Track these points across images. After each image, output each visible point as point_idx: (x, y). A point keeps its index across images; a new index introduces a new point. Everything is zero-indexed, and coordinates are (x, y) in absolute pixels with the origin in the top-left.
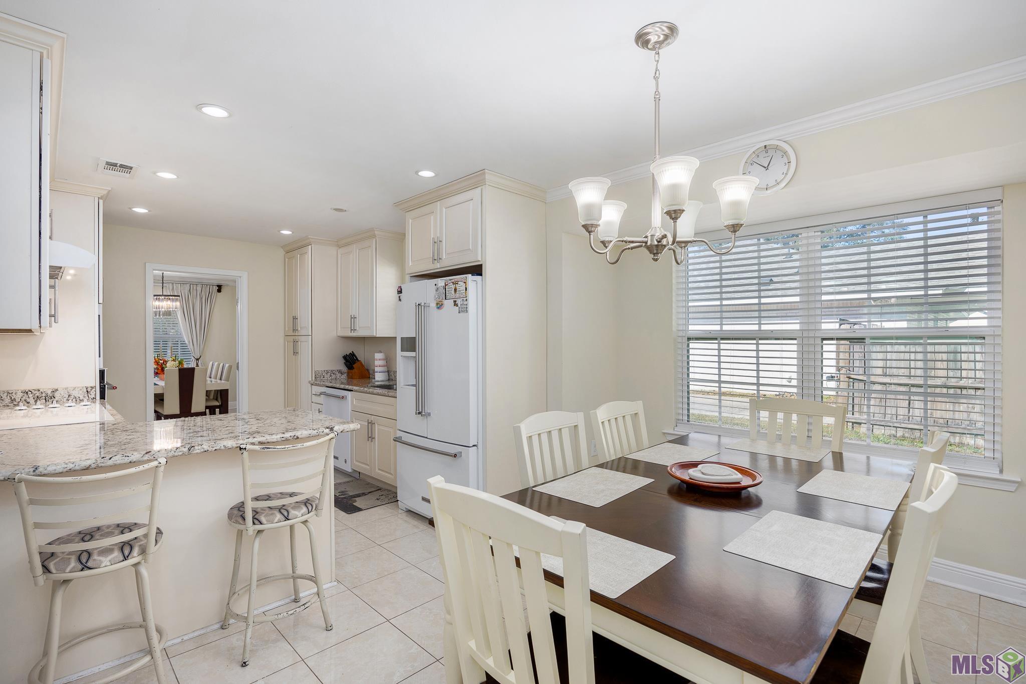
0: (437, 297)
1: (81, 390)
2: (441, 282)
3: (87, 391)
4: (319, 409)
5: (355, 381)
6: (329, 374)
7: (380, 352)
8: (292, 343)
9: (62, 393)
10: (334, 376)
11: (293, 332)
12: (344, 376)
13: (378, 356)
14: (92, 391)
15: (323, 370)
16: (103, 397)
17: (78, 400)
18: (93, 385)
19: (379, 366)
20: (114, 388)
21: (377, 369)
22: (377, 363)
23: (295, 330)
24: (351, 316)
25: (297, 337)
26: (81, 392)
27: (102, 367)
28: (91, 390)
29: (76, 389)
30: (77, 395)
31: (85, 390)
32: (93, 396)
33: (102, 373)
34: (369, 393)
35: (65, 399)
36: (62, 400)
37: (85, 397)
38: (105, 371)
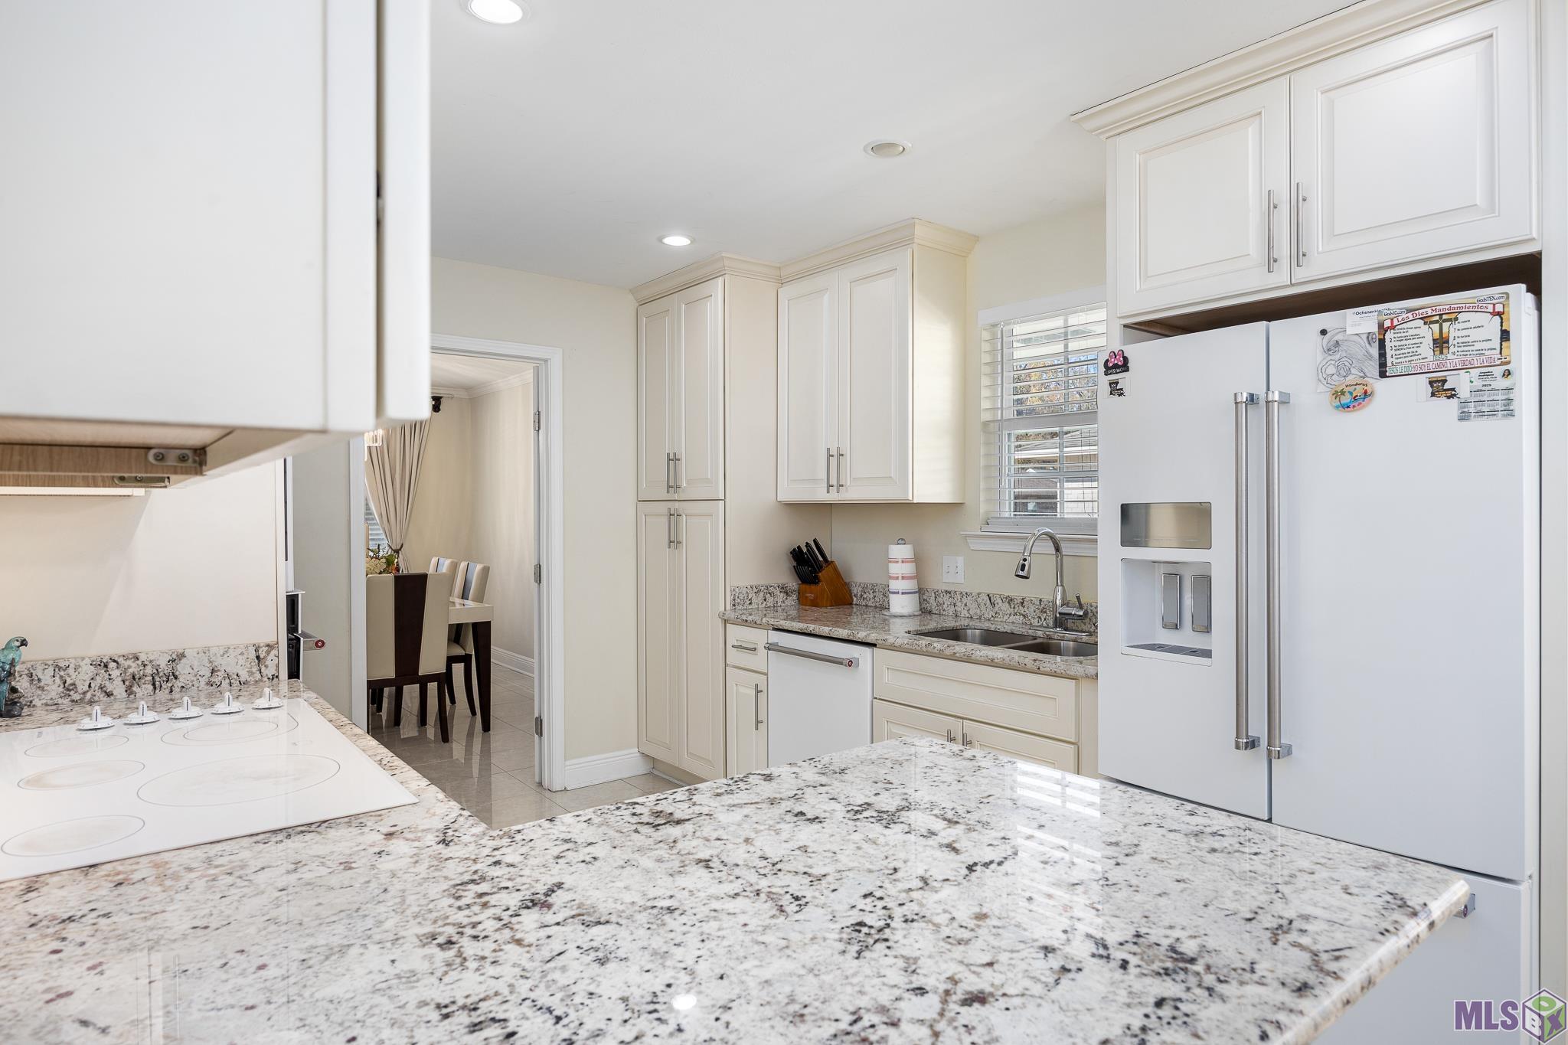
0: (1331, 370)
1: (242, 654)
2: (1359, 322)
3: (258, 657)
4: (757, 685)
5: (817, 612)
6: (762, 594)
7: (902, 541)
8: (665, 520)
9: (196, 664)
10: (770, 601)
11: (668, 492)
12: (792, 600)
13: (900, 552)
14: (269, 658)
15: (748, 584)
16: (294, 673)
17: (236, 684)
18: (272, 639)
19: (903, 578)
20: (319, 644)
21: (894, 585)
22: (895, 569)
23: (673, 486)
24: (828, 449)
25: (677, 503)
26: (242, 660)
27: (292, 589)
28: (268, 653)
29: (231, 651)
30: (232, 670)
31: (253, 655)
32: (273, 672)
33: (292, 602)
34: (953, 657)
35: (203, 681)
36: (195, 683)
37: (251, 673)
38: (300, 596)
